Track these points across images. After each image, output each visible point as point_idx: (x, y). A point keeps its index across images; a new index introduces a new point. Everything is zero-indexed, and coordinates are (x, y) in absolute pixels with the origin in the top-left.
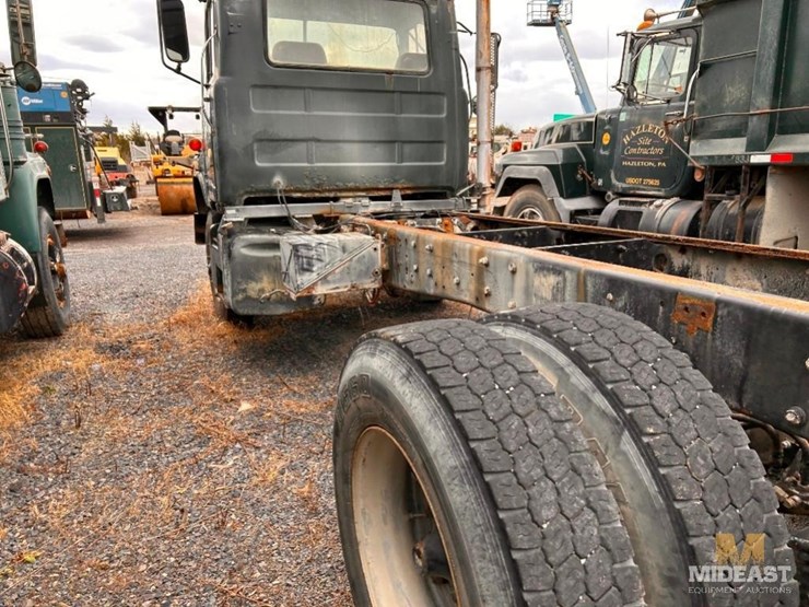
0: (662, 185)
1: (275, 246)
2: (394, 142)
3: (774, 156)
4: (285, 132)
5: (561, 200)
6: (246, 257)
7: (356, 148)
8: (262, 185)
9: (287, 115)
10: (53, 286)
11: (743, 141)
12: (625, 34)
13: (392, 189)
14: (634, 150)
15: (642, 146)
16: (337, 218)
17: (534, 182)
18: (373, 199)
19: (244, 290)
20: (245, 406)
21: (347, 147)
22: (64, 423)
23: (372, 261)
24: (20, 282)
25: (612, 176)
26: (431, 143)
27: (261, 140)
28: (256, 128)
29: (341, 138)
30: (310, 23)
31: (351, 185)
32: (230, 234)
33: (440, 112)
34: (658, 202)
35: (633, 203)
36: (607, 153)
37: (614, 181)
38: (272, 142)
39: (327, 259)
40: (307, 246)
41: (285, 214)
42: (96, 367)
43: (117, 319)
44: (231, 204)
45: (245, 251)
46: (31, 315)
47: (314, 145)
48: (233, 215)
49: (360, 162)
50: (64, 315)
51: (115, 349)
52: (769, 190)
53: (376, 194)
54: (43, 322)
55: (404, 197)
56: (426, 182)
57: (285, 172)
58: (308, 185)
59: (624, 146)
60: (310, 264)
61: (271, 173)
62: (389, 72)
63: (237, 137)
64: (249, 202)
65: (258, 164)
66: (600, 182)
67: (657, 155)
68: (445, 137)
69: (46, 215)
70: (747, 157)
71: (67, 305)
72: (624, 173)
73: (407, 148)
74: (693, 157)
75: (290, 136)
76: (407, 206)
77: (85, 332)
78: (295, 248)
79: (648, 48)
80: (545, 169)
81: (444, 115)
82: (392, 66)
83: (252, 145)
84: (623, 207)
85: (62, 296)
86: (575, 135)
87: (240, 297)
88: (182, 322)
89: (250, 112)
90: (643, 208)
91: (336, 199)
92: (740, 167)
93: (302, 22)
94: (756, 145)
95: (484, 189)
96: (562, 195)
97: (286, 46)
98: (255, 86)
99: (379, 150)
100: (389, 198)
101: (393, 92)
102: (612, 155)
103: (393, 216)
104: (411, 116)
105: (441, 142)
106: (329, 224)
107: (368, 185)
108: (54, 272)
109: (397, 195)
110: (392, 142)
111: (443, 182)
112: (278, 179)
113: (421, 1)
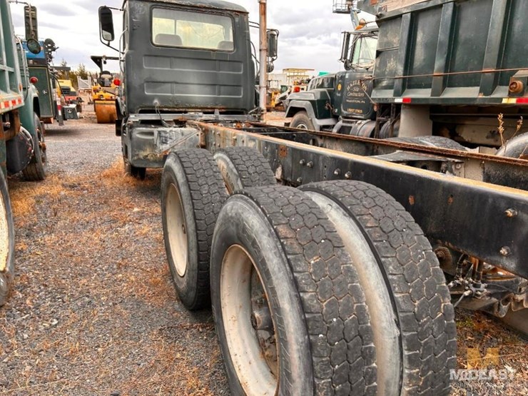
0: (363, 113)
1: (152, 134)
3: (404, 100)
4: (159, 79)
5: (316, 120)
6: (138, 138)
7: (196, 87)
8: (148, 104)
9: (161, 70)
10: (40, 153)
11: (392, 91)
12: (345, 33)
13: (214, 108)
14: (351, 94)
15: (356, 92)
16: (185, 122)
17: (303, 110)
18: (205, 113)
19: (138, 155)
20: (136, 209)
21: (192, 87)
22: (48, 214)
23: (196, 141)
24: (28, 147)
25: (342, 107)
26: (235, 87)
27: (148, 82)
28: (146, 76)
29: (188, 82)
30: (178, 22)
31: (193, 105)
32: (131, 127)
33: (240, 71)
34: (359, 121)
35: (348, 122)
36: (339, 95)
37: (343, 110)
38: (154, 83)
39: (174, 138)
40: (165, 132)
41: (159, 118)
42: (63, 193)
43: (72, 174)
44: (133, 113)
45: (138, 136)
46: (29, 168)
47: (175, 85)
48: (133, 118)
49: (198, 94)
50: (45, 170)
51: (72, 187)
52: (403, 116)
53: (207, 110)
54: (34, 172)
55: (221, 113)
56: (232, 106)
57: (161, 98)
59: (347, 92)
60: (166, 140)
61: (153, 98)
62: (213, 51)
63: (136, 80)
64: (142, 112)
65: (146, 93)
66: (336, 110)
67: (361, 97)
68: (242, 83)
69: (36, 116)
70: (394, 99)
71: (45, 165)
72: (347, 106)
73: (223, 88)
74: (372, 99)
75: (162, 80)
76: (221, 117)
77: (55, 179)
78: (159, 132)
79: (359, 39)
80: (309, 102)
81: (242, 73)
82: (216, 47)
83: (143, 84)
84: (345, 124)
85: (44, 160)
86: (326, 84)
87: (136, 158)
88: (107, 176)
89: (142, 68)
90: (352, 125)
91: (186, 112)
92: (390, 104)
93: (173, 21)
94: (397, 94)
95: (262, 111)
96: (316, 117)
97: (161, 36)
98: (146, 55)
99: (208, 89)
100: (213, 113)
101: (215, 60)
102: (342, 96)
103: (216, 122)
104: (225, 73)
105: (240, 86)
106: (181, 123)
107: (202, 106)
108: (40, 147)
109: (217, 111)
110: (214, 85)
111: (241, 106)
112: (156, 101)
113: (231, 16)
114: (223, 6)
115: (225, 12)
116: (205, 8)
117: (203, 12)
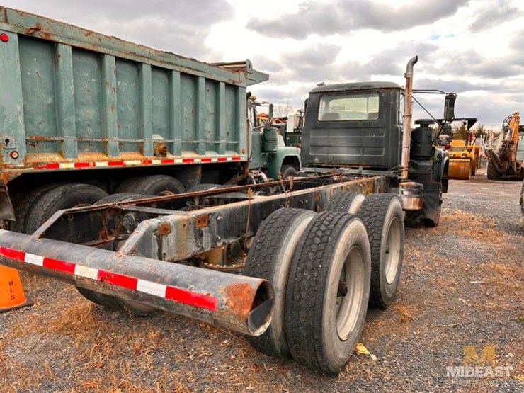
2: (360, 147)
4: (320, 144)
7: (344, 149)
8: (311, 161)
9: (322, 138)
13: (360, 165)
18: (353, 168)
21: (341, 149)
26: (378, 148)
27: (312, 146)
28: (311, 142)
29: (339, 145)
31: (342, 162)
33: (382, 134)
38: (316, 147)
47: (329, 148)
49: (345, 154)
53: (354, 166)
55: (364, 169)
56: (376, 163)
57: (319, 157)
58: (326, 162)
61: (314, 157)
62: (360, 121)
63: (305, 145)
64: (309, 166)
65: (311, 154)
68: (384, 145)
73: (366, 150)
75: (322, 145)
76: (364, 172)
81: (383, 136)
82: (365, 119)
83: (309, 148)
89: (309, 137)
91: (338, 167)
98: (313, 129)
99: (354, 150)
100: (357, 169)
101: (362, 128)
105: (382, 147)
107: (350, 163)
109: (361, 167)
110: (359, 147)
111: (383, 163)
112: (316, 159)
113: (378, 92)
114: (370, 86)
115: (373, 91)
116: (356, 90)
117: (356, 94)
